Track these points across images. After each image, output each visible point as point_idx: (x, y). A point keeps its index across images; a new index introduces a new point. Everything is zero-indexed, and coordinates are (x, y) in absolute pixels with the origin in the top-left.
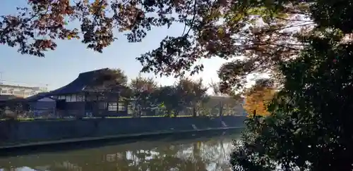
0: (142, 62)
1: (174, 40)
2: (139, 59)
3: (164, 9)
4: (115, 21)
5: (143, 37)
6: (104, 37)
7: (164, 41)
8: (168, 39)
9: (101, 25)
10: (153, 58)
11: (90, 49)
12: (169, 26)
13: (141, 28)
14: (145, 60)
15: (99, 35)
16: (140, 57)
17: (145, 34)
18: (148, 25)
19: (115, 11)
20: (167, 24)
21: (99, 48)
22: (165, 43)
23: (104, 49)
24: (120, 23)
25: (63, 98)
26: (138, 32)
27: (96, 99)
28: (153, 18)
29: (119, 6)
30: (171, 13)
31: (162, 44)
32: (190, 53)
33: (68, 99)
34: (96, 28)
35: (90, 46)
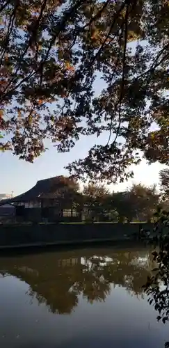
0: (71, 170)
1: (102, 148)
2: (67, 168)
3: (93, 119)
4: (48, 132)
5: (72, 146)
6: (35, 148)
7: (93, 149)
8: (96, 148)
9: (31, 137)
10: (80, 166)
11: (22, 160)
12: (98, 135)
13: (70, 138)
14: (73, 169)
15: (30, 146)
16: (68, 165)
17: (74, 143)
18: (76, 135)
19: (48, 123)
20: (96, 133)
21: (30, 159)
22: (93, 152)
23: (35, 159)
24: (53, 133)
25: (22, 204)
26: (67, 142)
27: (50, 206)
28: (81, 128)
29: (52, 118)
30: (100, 122)
31: (90, 152)
32: (120, 160)
33: (27, 206)
34: (26, 140)
35: (22, 157)
